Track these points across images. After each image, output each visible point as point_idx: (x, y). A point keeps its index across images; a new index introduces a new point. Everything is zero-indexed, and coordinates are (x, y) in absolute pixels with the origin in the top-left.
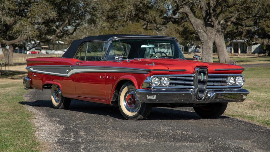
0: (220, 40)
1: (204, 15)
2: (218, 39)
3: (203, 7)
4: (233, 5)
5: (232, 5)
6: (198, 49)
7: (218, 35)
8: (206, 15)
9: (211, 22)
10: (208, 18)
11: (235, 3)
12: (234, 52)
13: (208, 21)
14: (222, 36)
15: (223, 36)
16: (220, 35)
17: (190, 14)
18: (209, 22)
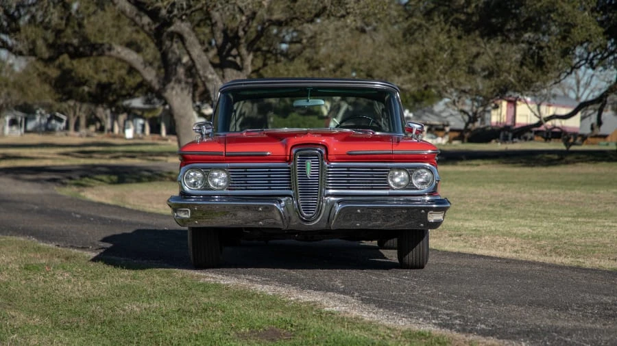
0: (183, 101)
1: (220, 41)
2: (179, 99)
3: (216, 23)
4: (289, 20)
5: (286, 20)
6: (53, 122)
7: (179, 91)
8: (224, 40)
9: (235, 57)
10: (227, 47)
11: (294, 16)
12: (152, 132)
13: (229, 54)
14: (186, 92)
15: (189, 92)
16: (182, 89)
17: (190, 36)
18: (230, 58)
